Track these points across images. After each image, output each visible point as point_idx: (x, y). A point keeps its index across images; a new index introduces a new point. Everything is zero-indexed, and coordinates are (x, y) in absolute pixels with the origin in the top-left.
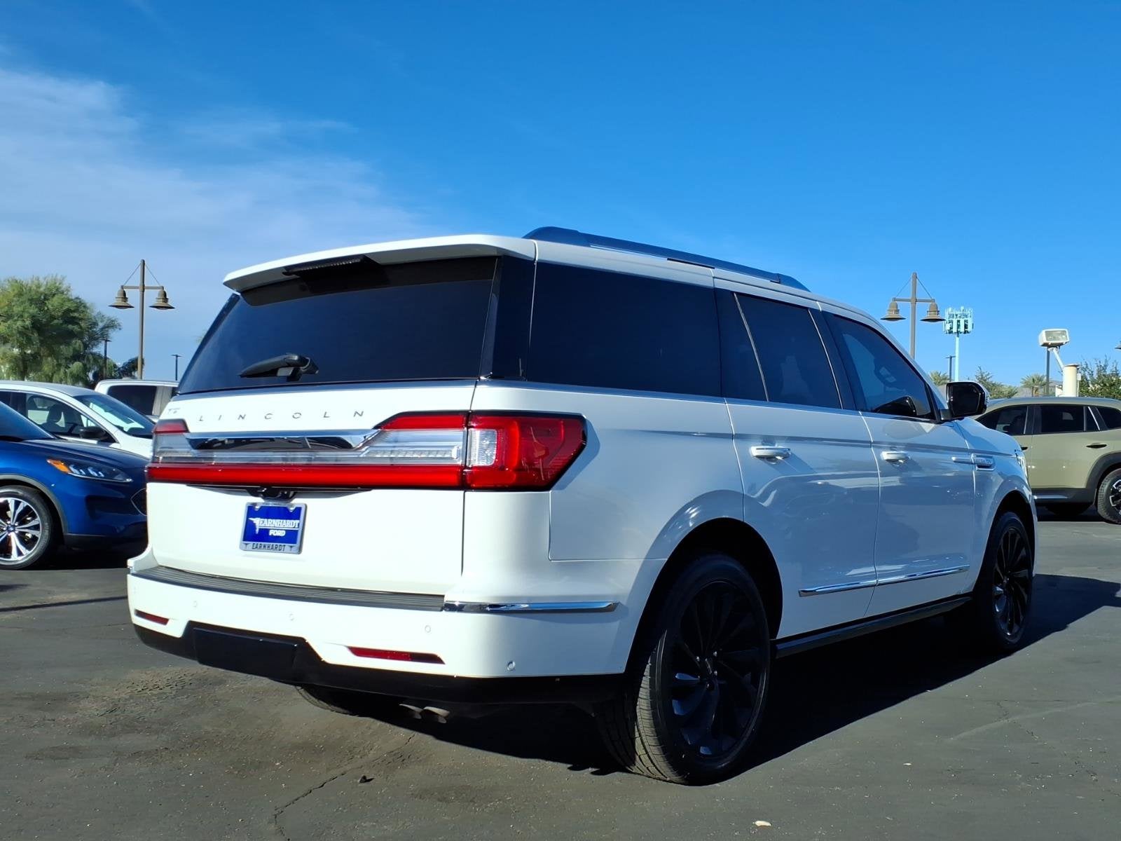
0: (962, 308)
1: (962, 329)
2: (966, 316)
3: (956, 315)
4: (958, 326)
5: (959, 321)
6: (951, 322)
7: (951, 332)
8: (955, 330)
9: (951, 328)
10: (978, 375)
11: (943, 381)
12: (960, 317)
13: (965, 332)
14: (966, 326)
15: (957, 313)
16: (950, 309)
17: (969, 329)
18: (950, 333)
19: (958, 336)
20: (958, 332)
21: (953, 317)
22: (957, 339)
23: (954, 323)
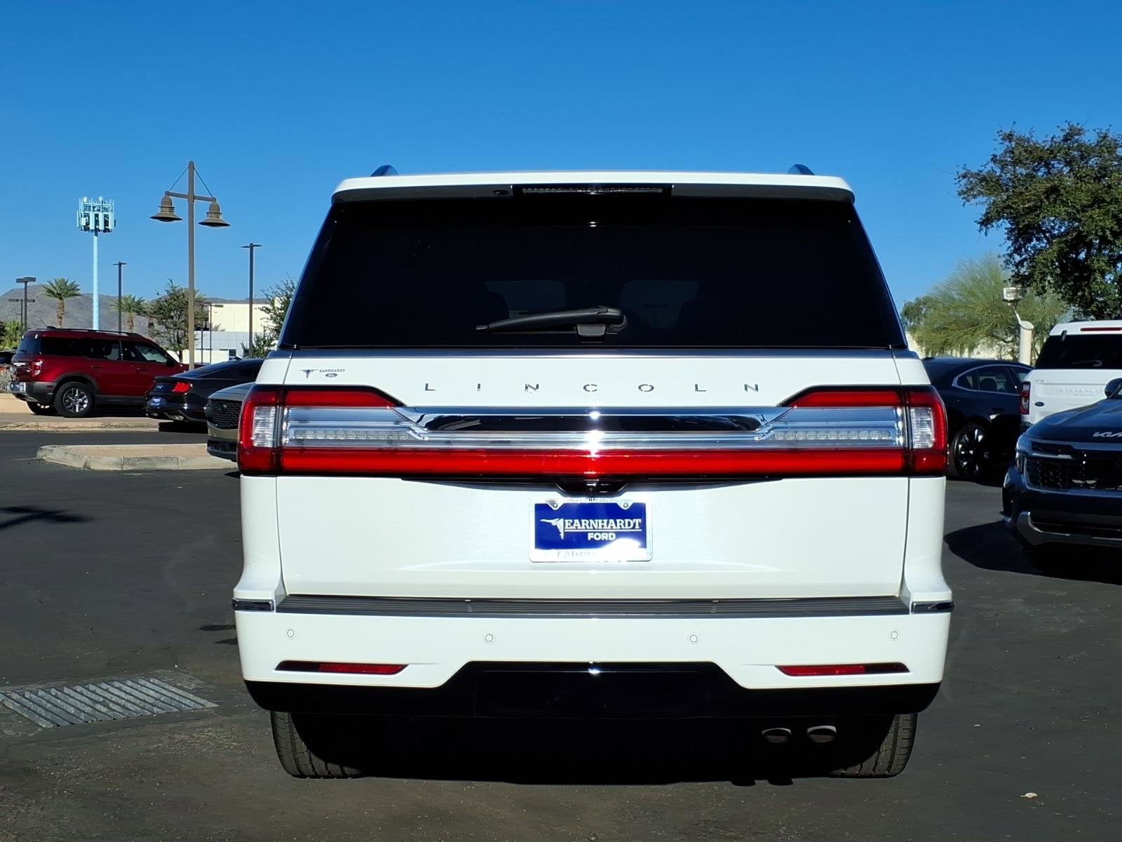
0: (101, 199)
1: (101, 227)
2: (106, 210)
3: (94, 207)
4: (97, 222)
5: (97, 216)
6: (87, 216)
7: (86, 228)
8: (92, 227)
9: (88, 224)
10: (169, 289)
11: (71, 292)
12: (99, 210)
13: (106, 230)
14: (106, 223)
15: (95, 205)
16: (85, 199)
17: (110, 227)
18: (85, 230)
19: (96, 235)
20: (97, 230)
21: (89, 210)
22: (95, 238)
23: (91, 217)
